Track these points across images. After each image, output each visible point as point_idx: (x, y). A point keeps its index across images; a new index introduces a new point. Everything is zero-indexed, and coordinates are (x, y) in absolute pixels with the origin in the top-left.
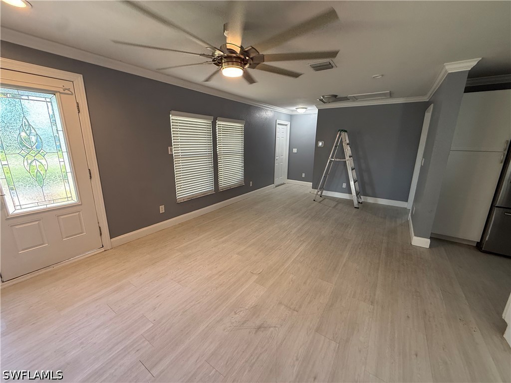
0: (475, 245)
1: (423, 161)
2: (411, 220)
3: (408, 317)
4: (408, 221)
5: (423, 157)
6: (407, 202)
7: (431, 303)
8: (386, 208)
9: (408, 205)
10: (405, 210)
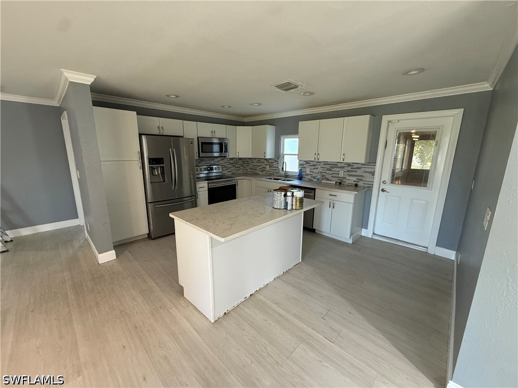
0: (147, 236)
1: (78, 173)
2: (89, 237)
3: (124, 347)
4: (87, 239)
5: (77, 169)
6: (78, 218)
7: (137, 313)
8: (54, 234)
9: (80, 221)
10: (79, 228)
